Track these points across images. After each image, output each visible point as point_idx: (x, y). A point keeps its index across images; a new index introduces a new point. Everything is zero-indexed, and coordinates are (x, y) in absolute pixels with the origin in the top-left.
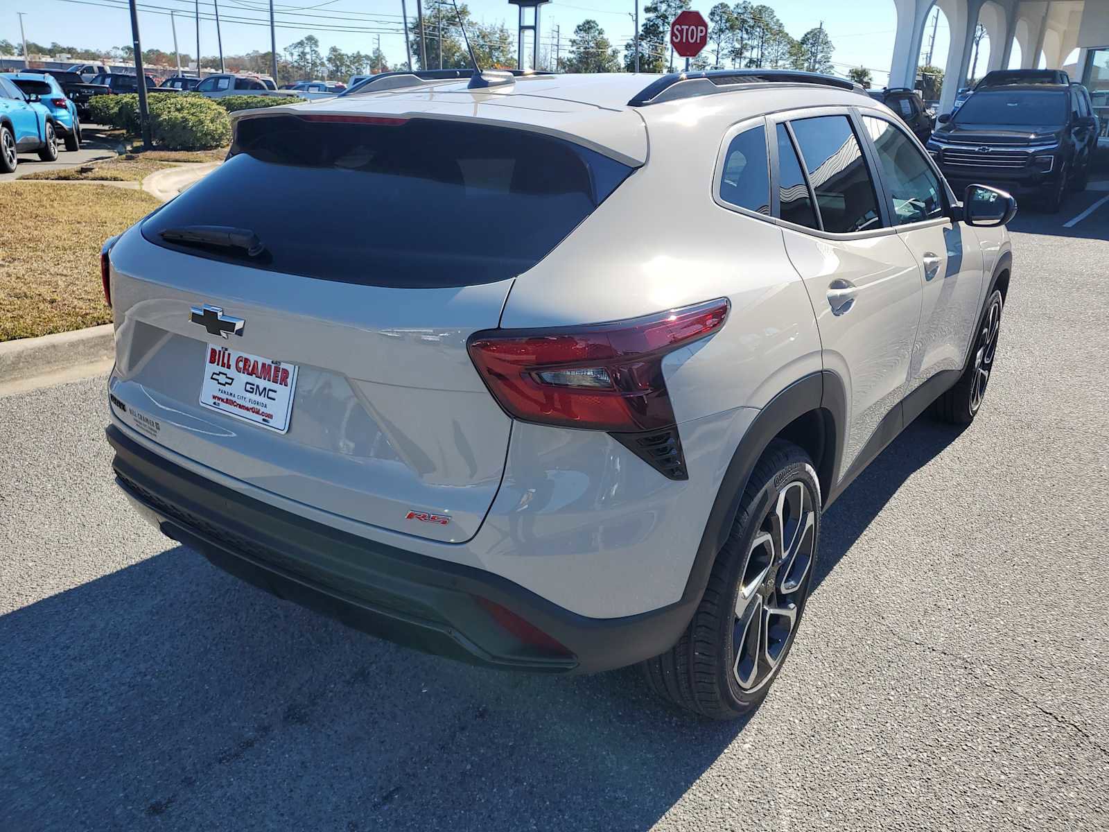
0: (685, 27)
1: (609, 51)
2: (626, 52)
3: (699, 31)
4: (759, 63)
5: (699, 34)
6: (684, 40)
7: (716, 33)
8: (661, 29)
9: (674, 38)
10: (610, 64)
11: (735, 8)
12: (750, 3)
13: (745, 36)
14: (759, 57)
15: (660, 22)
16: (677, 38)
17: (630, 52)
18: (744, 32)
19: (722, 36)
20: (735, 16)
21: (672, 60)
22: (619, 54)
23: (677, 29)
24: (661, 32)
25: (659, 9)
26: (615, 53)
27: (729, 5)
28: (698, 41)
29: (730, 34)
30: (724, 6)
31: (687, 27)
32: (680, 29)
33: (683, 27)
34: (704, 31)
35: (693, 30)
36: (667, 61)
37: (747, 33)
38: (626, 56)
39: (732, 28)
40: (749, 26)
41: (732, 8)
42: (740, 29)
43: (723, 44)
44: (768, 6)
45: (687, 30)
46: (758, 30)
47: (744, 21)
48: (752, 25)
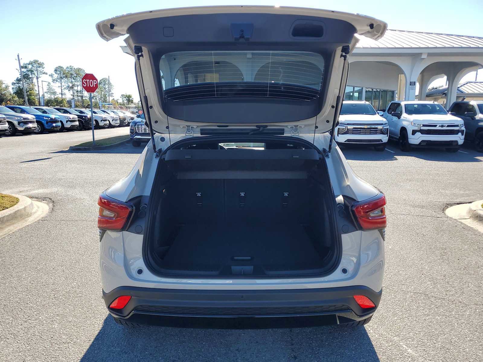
0: (88, 80)
1: (4, 86)
2: (13, 87)
3: (94, 82)
4: (82, 92)
5: (94, 83)
6: (88, 86)
7: (59, 79)
8: (31, 76)
9: (83, 85)
10: (5, 92)
11: (66, 69)
12: (73, 67)
13: (73, 80)
14: (81, 89)
15: (29, 73)
16: (85, 85)
17: (15, 87)
18: (72, 79)
19: (62, 80)
20: (67, 72)
21: (39, 90)
22: (9, 87)
23: (84, 81)
24: (30, 78)
25: (27, 67)
26: (7, 87)
27: (63, 67)
28: (94, 86)
29: (66, 80)
30: (61, 67)
31: (89, 80)
32: (86, 81)
33: (87, 80)
34: (96, 82)
35: (91, 81)
36: (36, 91)
37: (74, 79)
38: (13, 88)
39: (66, 77)
40: (75, 76)
41: (65, 68)
42: (70, 78)
43: (63, 84)
44: (81, 68)
45: (89, 81)
46: (79, 78)
47: (72, 74)
48: (76, 76)
